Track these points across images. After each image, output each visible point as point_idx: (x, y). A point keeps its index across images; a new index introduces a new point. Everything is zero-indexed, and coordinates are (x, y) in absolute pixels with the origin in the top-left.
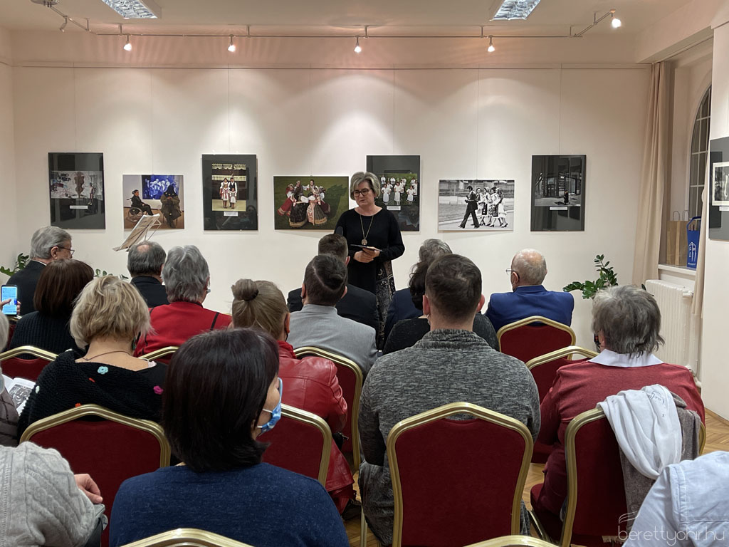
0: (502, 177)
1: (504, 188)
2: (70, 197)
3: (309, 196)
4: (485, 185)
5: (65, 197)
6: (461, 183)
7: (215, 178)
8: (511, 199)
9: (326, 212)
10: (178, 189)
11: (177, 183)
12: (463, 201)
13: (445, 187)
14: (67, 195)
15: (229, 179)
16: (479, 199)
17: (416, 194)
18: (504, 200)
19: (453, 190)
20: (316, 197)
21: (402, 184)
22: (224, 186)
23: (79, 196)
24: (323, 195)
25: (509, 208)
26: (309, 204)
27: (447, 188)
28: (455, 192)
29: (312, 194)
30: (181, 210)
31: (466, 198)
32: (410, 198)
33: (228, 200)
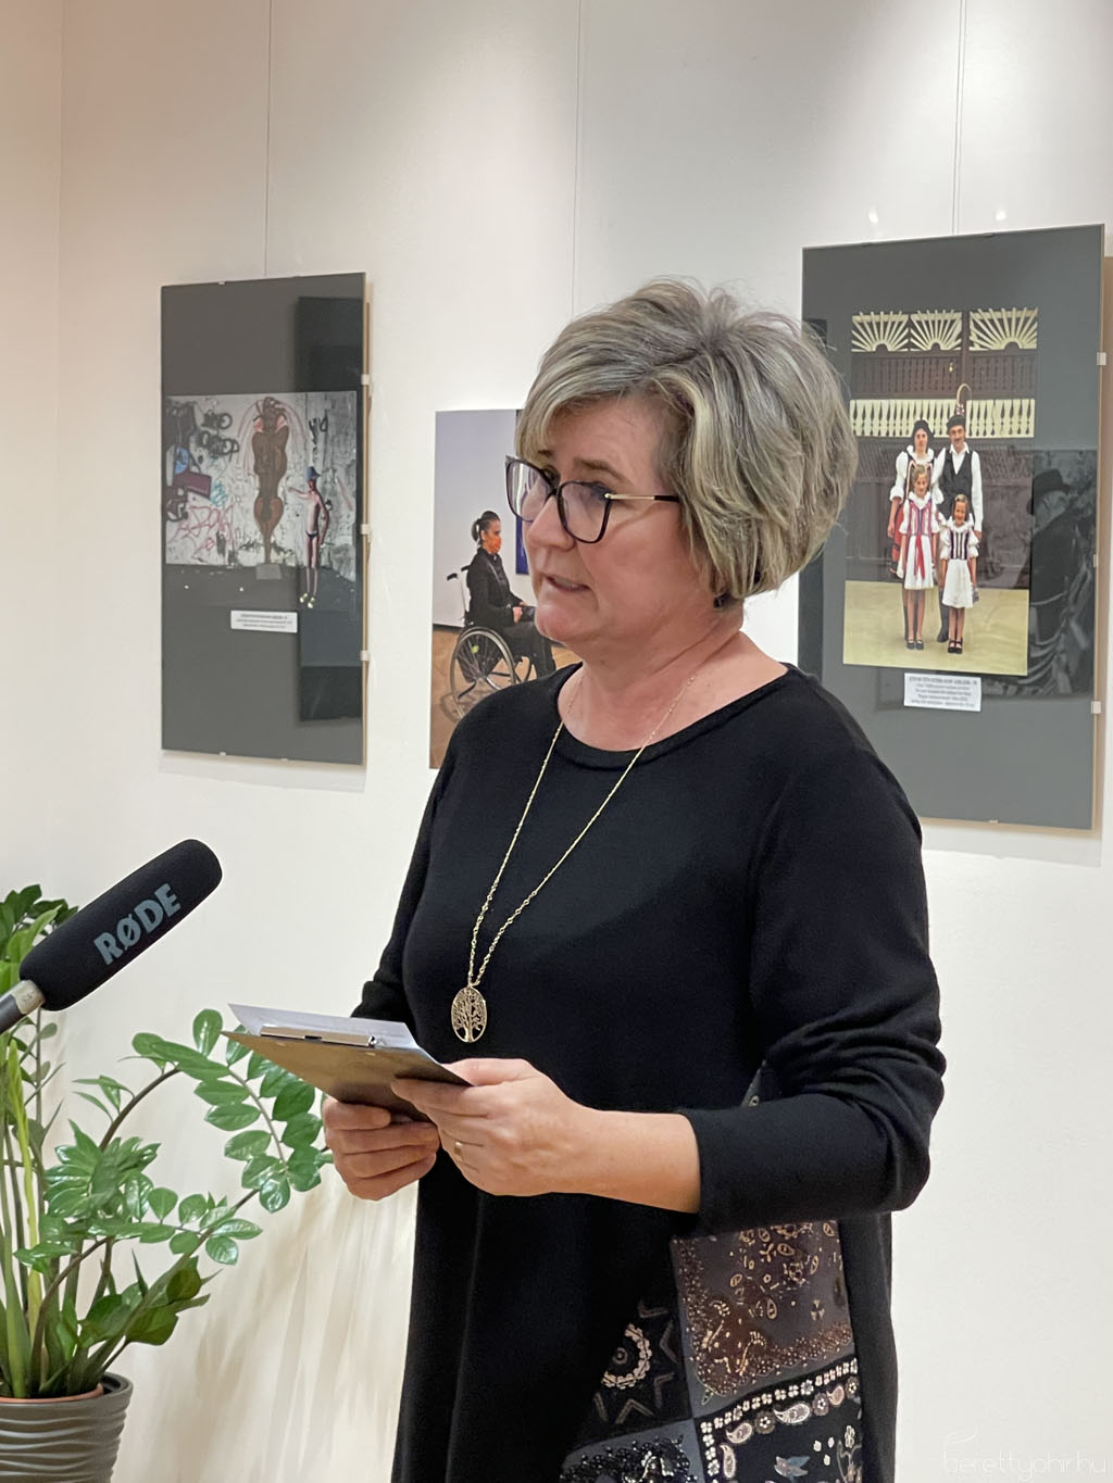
2: (232, 556)
5: (215, 559)
7: (869, 416)
14: (221, 543)
15: (938, 427)
22: (912, 481)
23: (270, 546)
33: (929, 583)
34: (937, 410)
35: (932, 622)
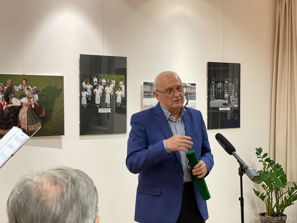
3: (21, 98)
8: (194, 101)
9: (41, 116)
13: (148, 89)
17: (124, 96)
20: (29, 98)
21: (112, 86)
24: (36, 97)
26: (21, 107)
29: (25, 96)
32: (119, 100)
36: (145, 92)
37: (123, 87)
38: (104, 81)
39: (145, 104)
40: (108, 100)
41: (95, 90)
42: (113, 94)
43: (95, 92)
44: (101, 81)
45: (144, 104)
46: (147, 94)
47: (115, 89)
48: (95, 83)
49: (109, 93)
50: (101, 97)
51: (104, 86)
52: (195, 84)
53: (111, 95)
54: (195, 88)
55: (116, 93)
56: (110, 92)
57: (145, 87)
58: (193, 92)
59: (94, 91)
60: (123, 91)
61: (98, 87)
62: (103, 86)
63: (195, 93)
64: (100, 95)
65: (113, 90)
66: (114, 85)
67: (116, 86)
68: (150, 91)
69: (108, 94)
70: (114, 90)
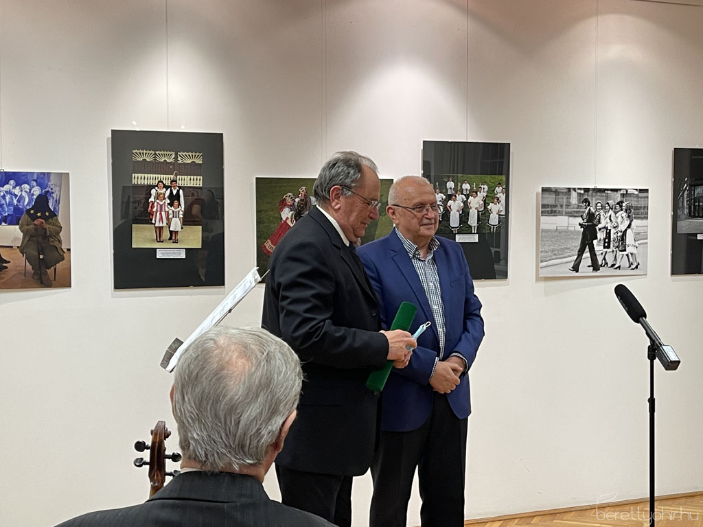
0: (631, 185)
1: (634, 203)
4: (607, 197)
6: (573, 192)
7: (140, 179)
8: (645, 221)
10: (57, 202)
11: (56, 189)
12: (575, 224)
13: (550, 199)
15: (168, 183)
16: (599, 222)
17: (503, 213)
18: (635, 223)
19: (562, 206)
21: (482, 194)
22: (157, 197)
25: (641, 236)
27: (552, 202)
28: (564, 209)
30: (64, 247)
31: (580, 220)
32: (494, 220)
33: (165, 224)
34: (167, 179)
35: (166, 235)
36: (543, 206)
37: (502, 197)
38: (466, 186)
39: (543, 226)
40: (473, 221)
41: (450, 202)
42: (483, 209)
43: (450, 207)
44: (461, 186)
45: (541, 228)
46: (549, 209)
47: (487, 201)
48: (449, 191)
49: (476, 209)
50: (460, 215)
51: (467, 196)
52: (648, 190)
53: (478, 211)
54: (648, 197)
55: (489, 207)
56: (477, 206)
57: (544, 196)
58: (643, 206)
59: (448, 204)
60: (502, 205)
61: (456, 197)
62: (465, 195)
63: (646, 207)
64: (458, 211)
65: (483, 202)
66: (485, 194)
67: (490, 195)
68: (553, 203)
69: (473, 209)
70: (485, 201)
